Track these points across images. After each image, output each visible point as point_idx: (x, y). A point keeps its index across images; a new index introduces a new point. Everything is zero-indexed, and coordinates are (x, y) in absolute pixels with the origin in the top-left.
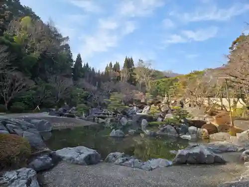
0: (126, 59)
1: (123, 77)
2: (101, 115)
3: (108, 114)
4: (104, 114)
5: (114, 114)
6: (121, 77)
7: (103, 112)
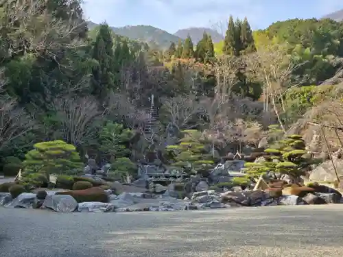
0: (231, 24)
1: (222, 78)
2: (162, 179)
3: (175, 177)
4: (167, 177)
5: (185, 177)
6: (218, 75)
7: (167, 173)
